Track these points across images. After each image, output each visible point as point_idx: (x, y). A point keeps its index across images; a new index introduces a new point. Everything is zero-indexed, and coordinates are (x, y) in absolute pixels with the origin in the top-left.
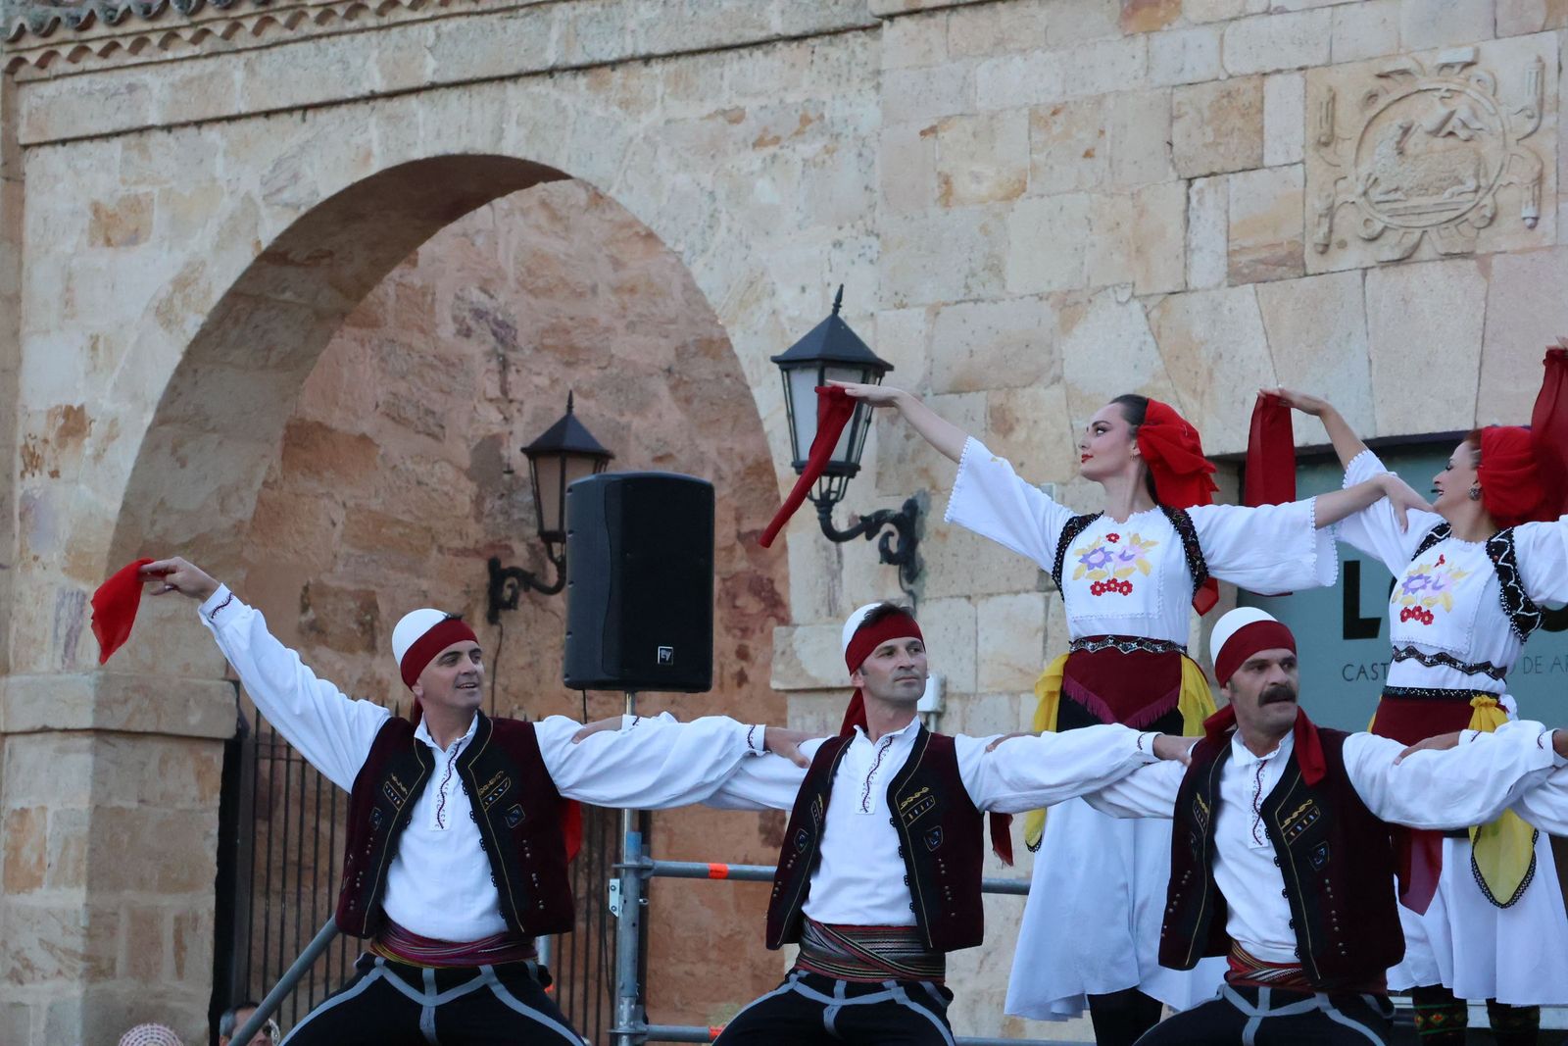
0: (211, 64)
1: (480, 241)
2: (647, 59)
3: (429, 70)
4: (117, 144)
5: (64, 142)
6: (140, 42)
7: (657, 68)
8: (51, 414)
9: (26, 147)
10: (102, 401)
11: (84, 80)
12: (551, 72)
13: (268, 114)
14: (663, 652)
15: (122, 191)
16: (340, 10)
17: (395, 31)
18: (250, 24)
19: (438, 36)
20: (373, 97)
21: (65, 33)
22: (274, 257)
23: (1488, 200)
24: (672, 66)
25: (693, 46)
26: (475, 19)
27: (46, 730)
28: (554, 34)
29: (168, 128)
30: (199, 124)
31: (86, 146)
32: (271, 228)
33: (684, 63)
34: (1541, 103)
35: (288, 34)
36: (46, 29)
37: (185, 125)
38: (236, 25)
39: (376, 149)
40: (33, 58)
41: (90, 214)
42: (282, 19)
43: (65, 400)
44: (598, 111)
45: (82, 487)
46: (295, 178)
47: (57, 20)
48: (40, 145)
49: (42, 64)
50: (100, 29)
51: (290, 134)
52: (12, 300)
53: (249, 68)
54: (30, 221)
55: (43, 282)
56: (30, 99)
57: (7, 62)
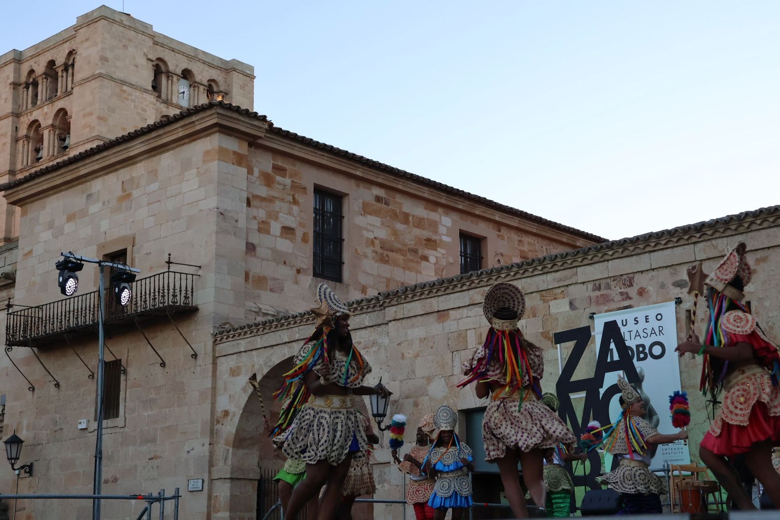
0: (254, 338)
3: (297, 337)
4: (235, 355)
5: (225, 356)
6: (240, 334)
8: (222, 411)
9: (217, 357)
10: (232, 409)
11: (229, 342)
13: (265, 348)
15: (236, 365)
16: (279, 326)
17: (290, 329)
18: (261, 330)
19: (299, 330)
20: (286, 343)
21: (225, 334)
22: (266, 377)
26: (306, 326)
27: (221, 478)
29: (245, 352)
30: (251, 350)
31: (229, 356)
32: (266, 371)
35: (269, 331)
36: (221, 333)
37: (248, 351)
38: (258, 330)
39: (287, 353)
40: (219, 339)
41: (230, 370)
42: (267, 328)
43: (225, 409)
45: (228, 427)
46: (270, 360)
47: (223, 331)
48: (220, 357)
49: (220, 340)
50: (232, 332)
51: (269, 351)
52: (214, 388)
53: (261, 338)
54: (218, 372)
55: (220, 384)
56: (218, 347)
57: (213, 340)
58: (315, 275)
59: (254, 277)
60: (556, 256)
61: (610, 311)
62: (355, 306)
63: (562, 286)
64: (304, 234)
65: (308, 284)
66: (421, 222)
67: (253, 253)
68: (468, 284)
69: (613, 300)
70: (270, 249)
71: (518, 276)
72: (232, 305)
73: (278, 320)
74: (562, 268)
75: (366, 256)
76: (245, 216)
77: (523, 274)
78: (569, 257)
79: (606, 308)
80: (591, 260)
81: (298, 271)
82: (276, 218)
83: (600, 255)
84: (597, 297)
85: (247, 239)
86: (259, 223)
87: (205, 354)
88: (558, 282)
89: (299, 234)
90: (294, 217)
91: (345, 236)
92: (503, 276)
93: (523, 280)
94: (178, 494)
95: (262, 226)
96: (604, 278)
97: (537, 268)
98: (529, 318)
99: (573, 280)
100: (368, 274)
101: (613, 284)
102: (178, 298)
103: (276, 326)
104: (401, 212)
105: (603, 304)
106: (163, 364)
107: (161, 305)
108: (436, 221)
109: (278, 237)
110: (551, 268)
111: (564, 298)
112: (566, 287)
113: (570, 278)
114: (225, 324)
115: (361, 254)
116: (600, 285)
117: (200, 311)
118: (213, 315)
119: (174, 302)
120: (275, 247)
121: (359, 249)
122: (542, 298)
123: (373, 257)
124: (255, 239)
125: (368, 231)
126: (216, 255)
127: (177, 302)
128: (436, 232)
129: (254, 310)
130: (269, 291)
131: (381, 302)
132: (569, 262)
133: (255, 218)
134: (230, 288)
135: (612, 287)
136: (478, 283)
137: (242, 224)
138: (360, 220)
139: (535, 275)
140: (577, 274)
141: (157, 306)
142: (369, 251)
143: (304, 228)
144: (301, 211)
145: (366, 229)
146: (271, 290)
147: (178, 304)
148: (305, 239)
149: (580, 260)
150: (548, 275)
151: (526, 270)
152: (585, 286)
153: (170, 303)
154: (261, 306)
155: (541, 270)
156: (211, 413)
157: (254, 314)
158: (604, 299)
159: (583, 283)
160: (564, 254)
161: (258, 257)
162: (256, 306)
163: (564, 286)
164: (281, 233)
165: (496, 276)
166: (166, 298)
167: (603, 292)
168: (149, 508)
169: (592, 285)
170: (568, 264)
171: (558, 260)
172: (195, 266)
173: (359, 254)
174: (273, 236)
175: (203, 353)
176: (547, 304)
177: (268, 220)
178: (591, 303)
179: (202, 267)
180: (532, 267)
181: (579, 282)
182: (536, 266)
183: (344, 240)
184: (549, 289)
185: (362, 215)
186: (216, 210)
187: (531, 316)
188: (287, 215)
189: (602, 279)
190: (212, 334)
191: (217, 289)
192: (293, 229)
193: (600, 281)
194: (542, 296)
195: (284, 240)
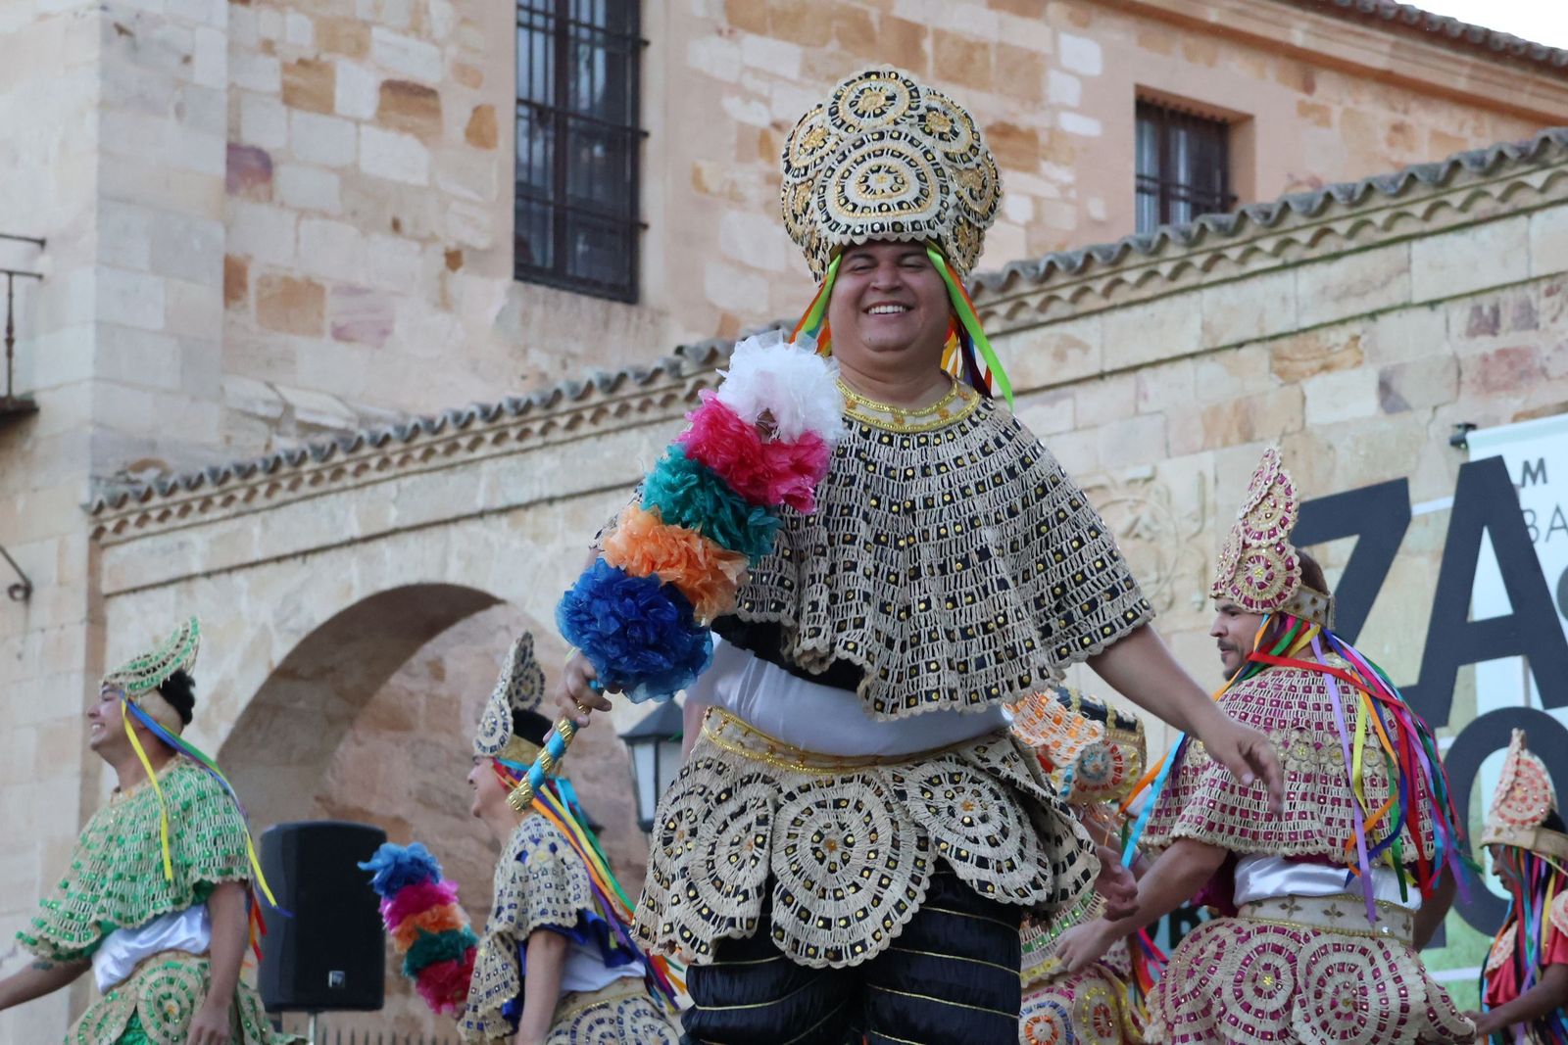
0: (237, 523)
2: (551, 501)
3: (393, 518)
4: (172, 590)
5: (134, 590)
6: (186, 509)
7: (558, 507)
9: (108, 596)
11: (148, 543)
12: (481, 515)
13: (279, 559)
16: (327, 474)
17: (369, 489)
18: (263, 489)
19: (399, 490)
20: (351, 542)
21: (132, 505)
22: (284, 673)
23: (1166, 589)
24: (569, 505)
25: (583, 488)
26: (426, 476)
28: (483, 485)
29: (208, 575)
30: (229, 570)
31: (151, 593)
32: (280, 650)
33: (577, 502)
34: (1203, 508)
35: (291, 495)
36: (119, 502)
37: (219, 572)
38: (252, 492)
39: (356, 582)
40: (110, 526)
42: (285, 483)
44: (516, 544)
46: (298, 609)
48: (118, 594)
49: (118, 529)
50: (157, 500)
51: (294, 574)
53: (265, 524)
54: (111, 654)
56: (111, 558)
57: (91, 530)
59: (265, 282)
60: (1329, 198)
61: (1532, 415)
62: (597, 397)
63: (1352, 319)
64: (477, 110)
65: (493, 312)
66: (970, 59)
67: (261, 188)
68: (1002, 310)
69: (1544, 371)
70: (334, 170)
71: (1189, 278)
72: (168, 391)
73: (323, 454)
74: (1352, 245)
75: (735, 198)
76: (222, 41)
77: (1207, 268)
78: (1377, 201)
79: (1516, 404)
80: (1464, 208)
81: (454, 259)
82: (359, 50)
83: (1497, 190)
84: (1485, 359)
85: (234, 129)
86: (286, 68)
87: (61, 583)
88: (1338, 299)
89: (456, 112)
90: (435, 42)
91: (652, 117)
92: (1132, 277)
93: (1209, 294)
95: (297, 80)
96: (1513, 285)
97: (1259, 244)
98: (1226, 443)
99: (1395, 294)
100: (745, 269)
101: (1544, 306)
103: (317, 479)
104: (885, 19)
105: (1506, 387)
108: (1033, 56)
109: (368, 122)
110: (1313, 243)
111: (1359, 363)
112: (1366, 323)
113: (1384, 284)
114: (141, 466)
115: (714, 186)
116: (1496, 311)
117: (44, 416)
118: (90, 430)
120: (356, 165)
121: (708, 169)
122: (1277, 365)
123: (767, 205)
124: (268, 129)
125: (748, 97)
126: (103, 196)
128: (1034, 97)
129: (262, 410)
130: (328, 338)
131: (690, 384)
132: (1379, 219)
133: (268, 47)
134: (159, 323)
135: (1544, 320)
136: (1042, 308)
137: (211, 69)
138: (712, 55)
139: (1254, 274)
140: (1408, 270)
142: (750, 177)
143: (476, 85)
144: (465, 21)
145: (737, 89)
146: (340, 334)
148: (479, 133)
149: (1419, 210)
150: (1304, 273)
151: (1217, 256)
152: (1435, 319)
154: (291, 396)
155: (1276, 253)
157: (262, 427)
158: (1511, 365)
159: (1432, 304)
160: (1360, 190)
161: (282, 204)
162: (272, 396)
163: (1360, 317)
164: (382, 109)
165: (1106, 281)
167: (1508, 339)
169: (1467, 313)
170: (1377, 230)
171: (1337, 211)
172: (20, 238)
173: (706, 191)
174: (346, 118)
175: (54, 580)
176: (1296, 390)
177: (325, 57)
178: (1459, 383)
179: (49, 243)
180: (1238, 239)
181: (1418, 298)
182: (1254, 239)
183: (646, 134)
184: (1305, 330)
185: (720, 32)
186: (96, 13)
187: (1235, 436)
188: (405, 33)
189: (1503, 287)
190: (85, 507)
191: (107, 331)
192: (431, 93)
193: (1498, 294)
194: (1278, 357)
195: (391, 136)
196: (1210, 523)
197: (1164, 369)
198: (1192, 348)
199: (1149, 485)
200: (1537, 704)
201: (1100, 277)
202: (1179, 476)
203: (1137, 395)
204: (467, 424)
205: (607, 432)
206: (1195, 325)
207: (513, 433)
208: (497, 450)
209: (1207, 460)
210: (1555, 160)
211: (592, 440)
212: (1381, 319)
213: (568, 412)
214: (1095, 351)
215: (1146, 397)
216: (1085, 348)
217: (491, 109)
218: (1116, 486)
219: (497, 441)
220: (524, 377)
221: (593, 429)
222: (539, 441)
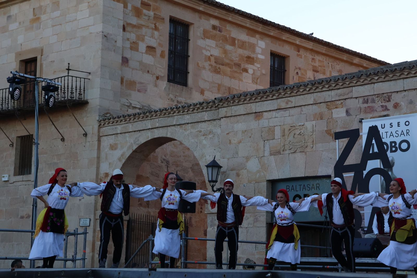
0: (127, 124)
1: (164, 149)
2: (188, 124)
3: (157, 125)
4: (114, 136)
5: (106, 136)
6: (117, 122)
7: (189, 125)
8: (104, 174)
9: (101, 136)
11: (109, 127)
12: (174, 125)
13: (135, 131)
14: (188, 207)
15: (114, 142)
16: (145, 117)
17: (153, 120)
18: (132, 119)
19: (159, 121)
20: (149, 129)
21: (107, 120)
22: (135, 151)
23: (306, 144)
24: (191, 124)
25: (194, 122)
26: (164, 118)
28: (175, 120)
29: (121, 133)
30: (125, 133)
31: (109, 136)
32: (135, 147)
33: (193, 124)
34: (313, 131)
35: (138, 120)
36: (104, 120)
37: (123, 133)
38: (130, 119)
39: (150, 136)
40: (102, 124)
41: (110, 146)
42: (137, 118)
43: (105, 172)
44: (181, 131)
46: (138, 140)
47: (106, 119)
48: (103, 136)
49: (104, 125)
50: (112, 120)
51: (138, 134)
52: (98, 158)
53: (132, 125)
54: (101, 147)
55: (103, 155)
56: (102, 130)
57: (99, 125)
58: (169, 81)
59: (126, 81)
60: (339, 79)
61: (374, 118)
62: (198, 106)
63: (342, 99)
64: (162, 51)
65: (164, 87)
66: (243, 44)
67: (126, 64)
68: (277, 95)
69: (376, 110)
70: (138, 62)
71: (312, 91)
72: (111, 100)
73: (144, 113)
74: (342, 87)
75: (204, 68)
76: (122, 38)
77: (315, 90)
78: (347, 80)
79: (371, 116)
80: (363, 82)
81: (158, 78)
82: (143, 40)
83: (369, 79)
84: (365, 108)
85: (123, 54)
86: (131, 43)
87: (93, 134)
88: (339, 96)
89: (159, 52)
90: (155, 39)
91: (190, 53)
92: (301, 90)
93: (315, 94)
94: (86, 231)
95: (133, 45)
96: (371, 95)
97: (325, 86)
98: (317, 120)
99: (350, 96)
100: (206, 81)
101: (376, 99)
102: (75, 94)
103: (143, 117)
104: (230, 37)
105: (369, 113)
106: (63, 140)
107: (63, 99)
109: (144, 53)
110: (335, 87)
111: (342, 107)
112: (344, 100)
113: (347, 94)
114: (107, 113)
115: (201, 66)
116: (368, 100)
117: (89, 104)
118: (99, 107)
119: (71, 97)
120: (142, 61)
121: (200, 63)
122: (327, 107)
123: (209, 69)
124: (128, 54)
125: (207, 50)
126: (101, 66)
127: (74, 98)
128: (254, 51)
129: (126, 104)
130: (137, 91)
131: (217, 104)
132: (347, 83)
133: (128, 39)
134: (110, 88)
135: (376, 102)
136: (284, 95)
137: (119, 43)
138: (201, 43)
139: (324, 91)
140: (352, 92)
141: (60, 100)
142: (207, 64)
143: (162, 47)
144: (160, 35)
145: (205, 49)
146: (139, 91)
147: (75, 99)
148: (162, 56)
149: (355, 82)
150: (333, 91)
151: (317, 88)
152: (357, 100)
153: (69, 98)
154: (131, 102)
155: (328, 88)
156: (96, 174)
157: (127, 107)
158: (370, 109)
159: (356, 98)
160: (344, 78)
162: (128, 102)
163: (343, 99)
164: (146, 51)
165: (296, 91)
166: (66, 94)
167: (370, 104)
168: (66, 240)
169: (362, 100)
170: (347, 84)
171: (340, 81)
172: (86, 72)
173: (199, 67)
174: (140, 52)
175: (91, 133)
176: (331, 111)
177: (137, 41)
178: (361, 111)
179: (91, 73)
180: (321, 85)
181: (354, 97)
182: (324, 85)
183: (189, 56)
184: (333, 101)
185: (202, 39)
186: (101, 33)
187: (319, 119)
188: (151, 38)
189: (369, 96)
190: (98, 120)
191: (101, 89)
192: (155, 48)
193: (368, 97)
194: (327, 105)
195: (148, 56)
196: (314, 133)
197: (306, 106)
198: (312, 103)
199: (303, 126)
200: (382, 167)
201: (295, 90)
202: (309, 125)
203: (301, 111)
204: (173, 109)
205: (199, 112)
206: (312, 99)
207: (181, 111)
208: (178, 114)
209: (314, 123)
210: (380, 75)
211: (196, 113)
212: (346, 100)
213: (192, 108)
214: (294, 103)
215: (303, 111)
216: (292, 102)
217: (164, 51)
218: (297, 126)
219: (178, 113)
220: (169, 99)
221: (197, 111)
222: (186, 113)
